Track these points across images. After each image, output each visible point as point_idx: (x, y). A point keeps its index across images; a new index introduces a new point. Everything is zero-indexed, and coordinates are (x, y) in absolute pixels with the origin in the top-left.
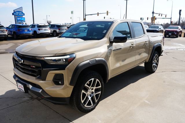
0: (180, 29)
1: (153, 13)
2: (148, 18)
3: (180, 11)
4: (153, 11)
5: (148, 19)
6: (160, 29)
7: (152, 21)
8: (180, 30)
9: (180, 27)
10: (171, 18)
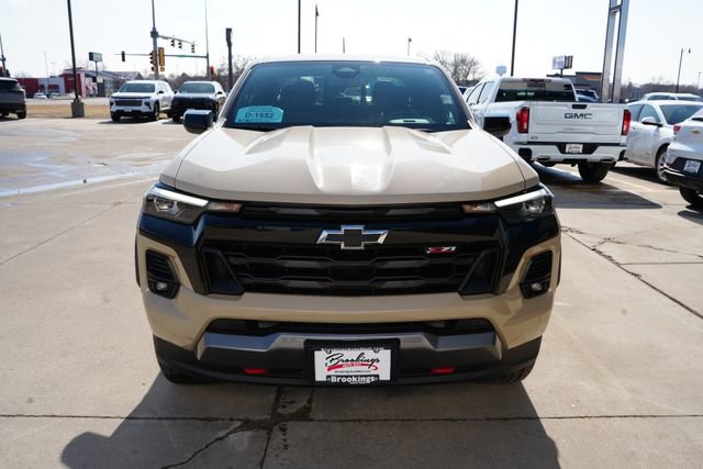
0: (220, 93)
1: (154, 34)
2: (123, 54)
3: (229, 31)
4: (154, 28)
5: (124, 60)
6: (161, 92)
7: (156, 65)
8: (219, 96)
9: (217, 86)
10: (207, 57)
